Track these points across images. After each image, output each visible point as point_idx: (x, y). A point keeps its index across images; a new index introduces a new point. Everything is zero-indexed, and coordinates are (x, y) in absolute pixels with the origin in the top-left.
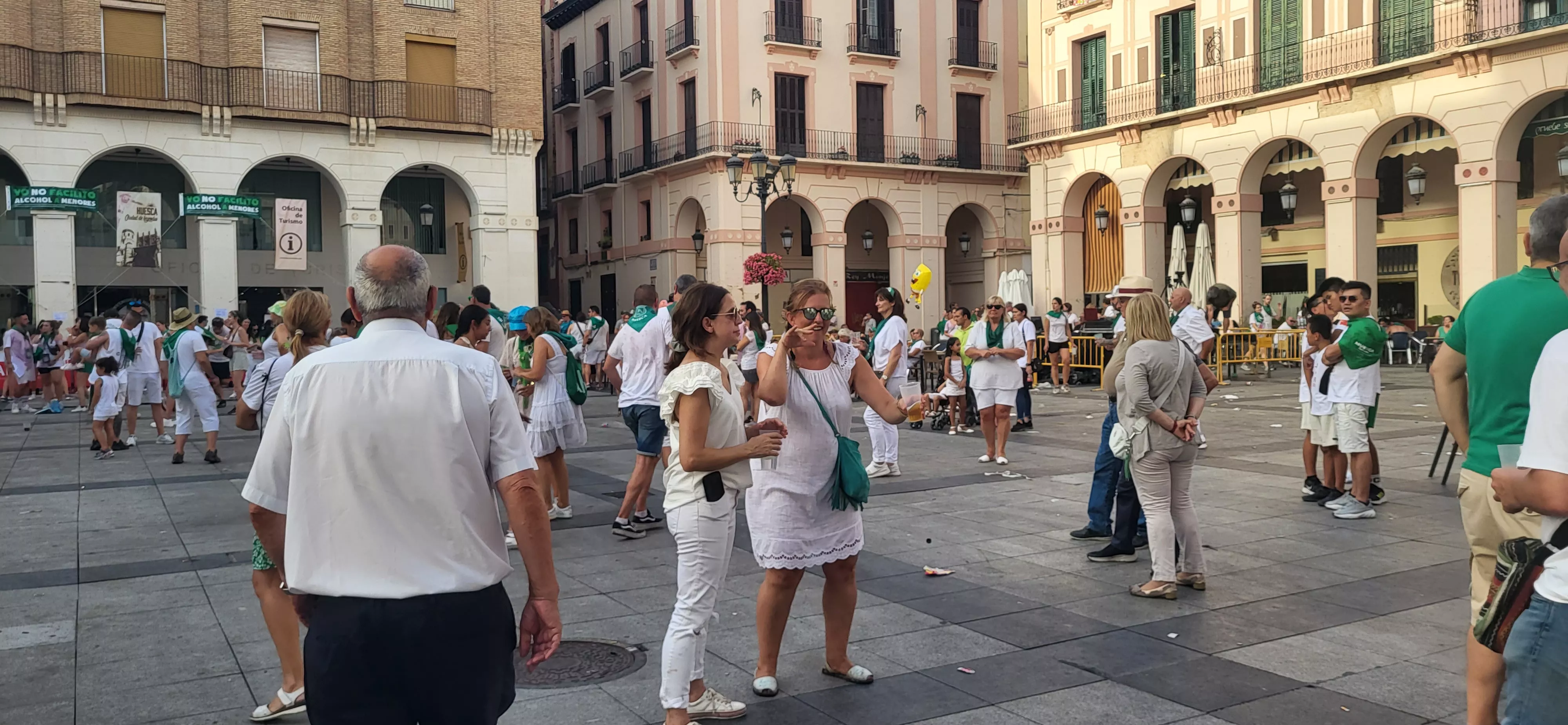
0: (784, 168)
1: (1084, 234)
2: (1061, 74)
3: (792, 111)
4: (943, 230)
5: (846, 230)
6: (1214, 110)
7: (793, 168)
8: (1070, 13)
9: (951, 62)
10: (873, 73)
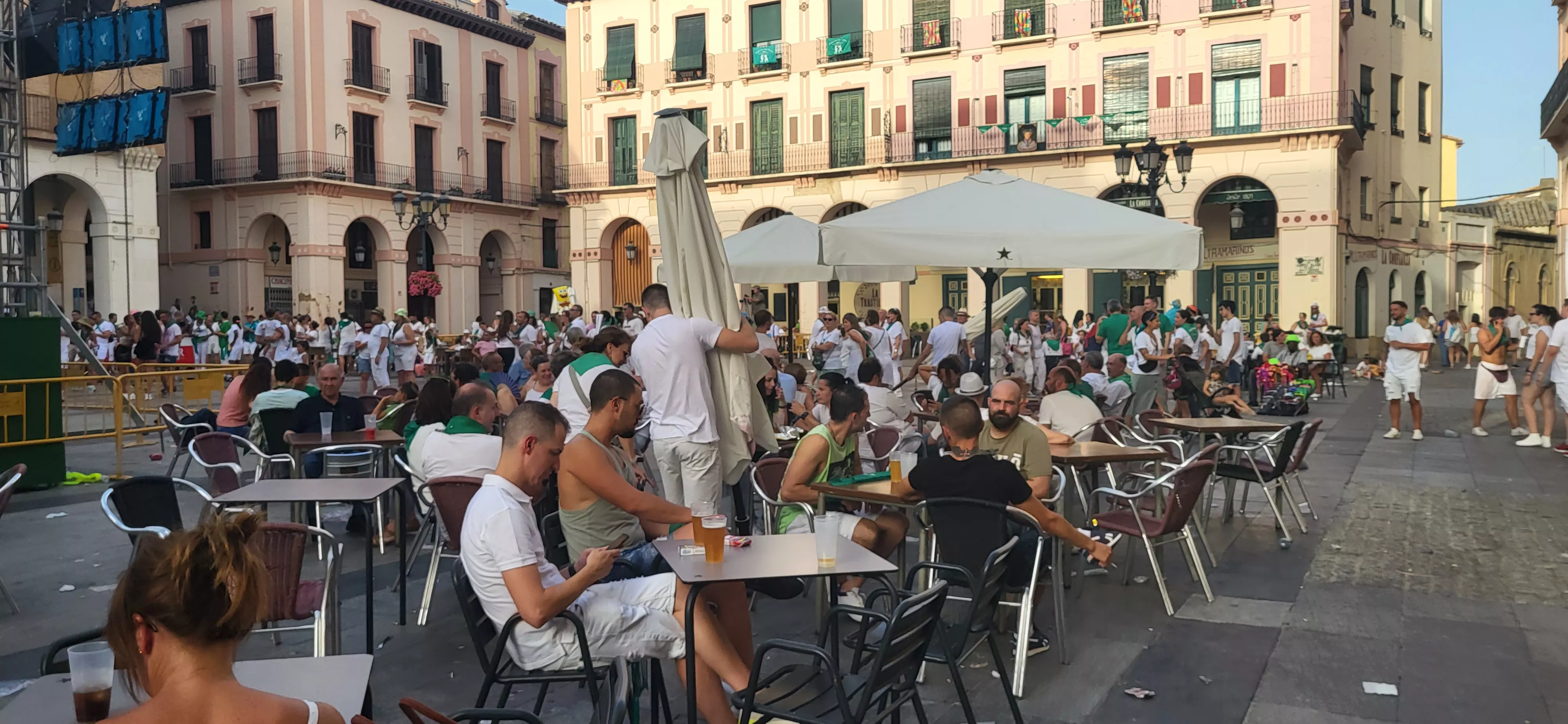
0: (443, 205)
1: (613, 261)
2: (599, 141)
3: (365, 145)
4: (478, 250)
5: (407, 249)
6: (724, 183)
7: (449, 205)
8: (606, 97)
9: (482, 114)
10: (427, 118)
